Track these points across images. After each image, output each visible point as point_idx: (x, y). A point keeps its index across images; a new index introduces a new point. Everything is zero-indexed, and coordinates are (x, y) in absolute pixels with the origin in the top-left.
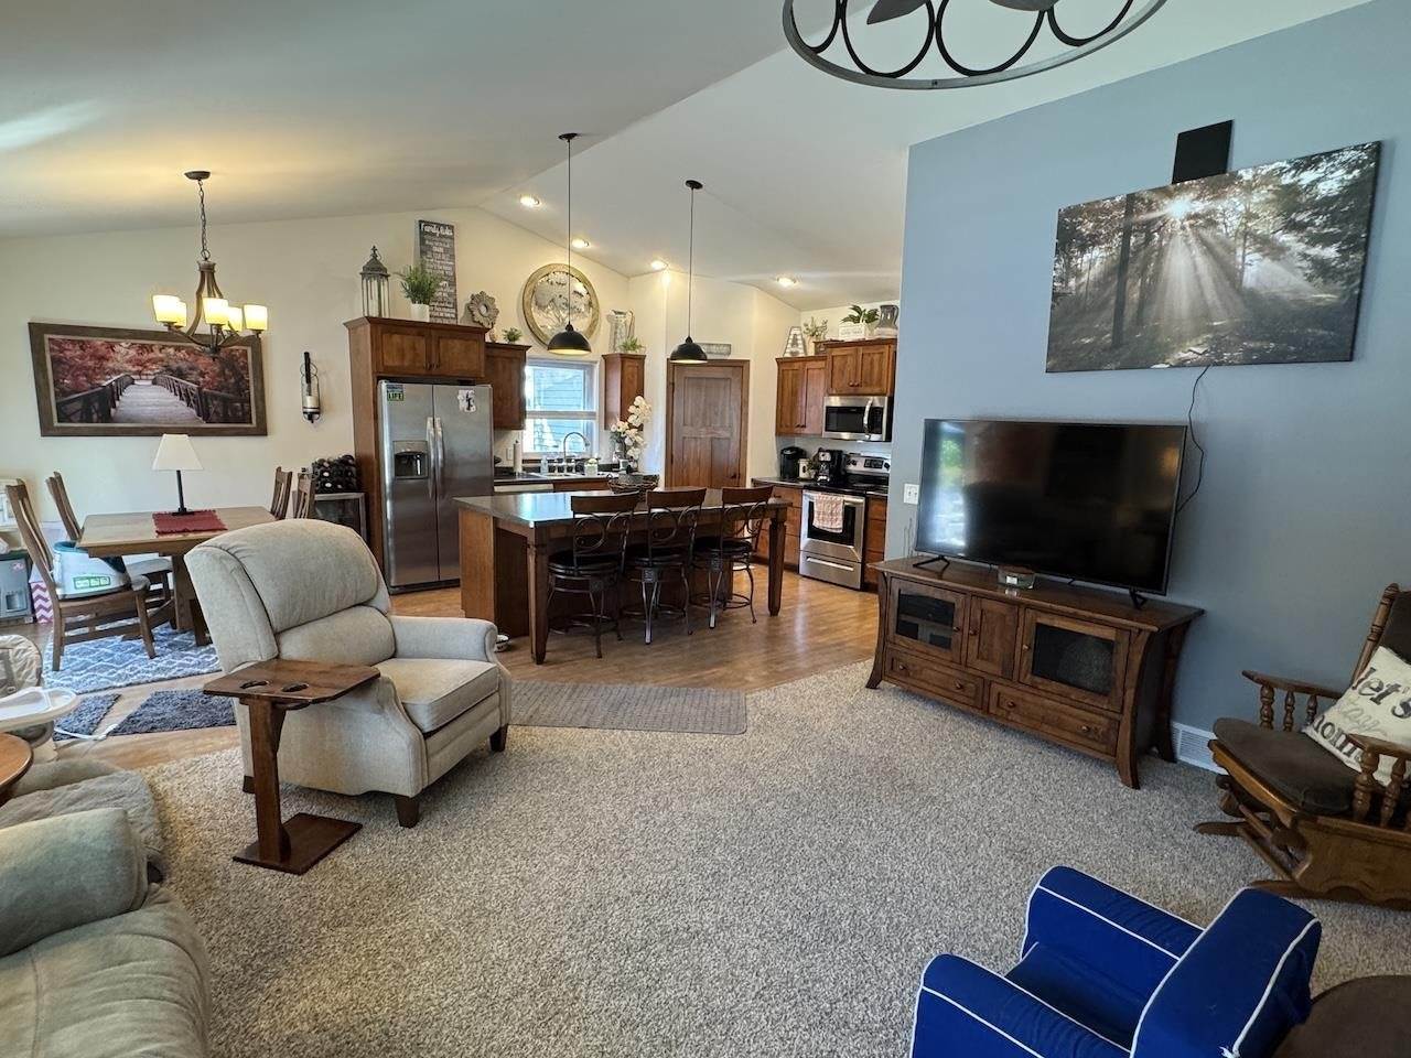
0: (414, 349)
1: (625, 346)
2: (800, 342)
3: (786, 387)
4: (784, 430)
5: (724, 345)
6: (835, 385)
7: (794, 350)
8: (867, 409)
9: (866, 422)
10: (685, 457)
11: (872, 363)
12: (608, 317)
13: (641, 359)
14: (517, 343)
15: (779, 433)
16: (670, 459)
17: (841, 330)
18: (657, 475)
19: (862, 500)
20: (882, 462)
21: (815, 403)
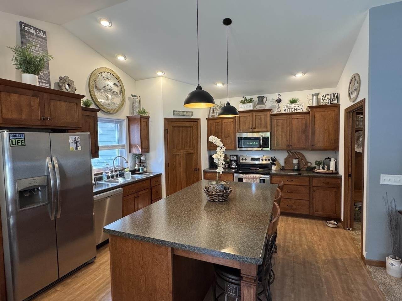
0: (30, 106)
1: (140, 112)
2: (215, 111)
5: (190, 112)
6: (241, 128)
7: (213, 115)
8: (261, 138)
9: (261, 143)
11: (261, 119)
12: (129, 98)
13: (148, 118)
14: (90, 107)
17: (240, 106)
18: (162, 174)
19: (268, 176)
20: (260, 158)
21: (229, 136)
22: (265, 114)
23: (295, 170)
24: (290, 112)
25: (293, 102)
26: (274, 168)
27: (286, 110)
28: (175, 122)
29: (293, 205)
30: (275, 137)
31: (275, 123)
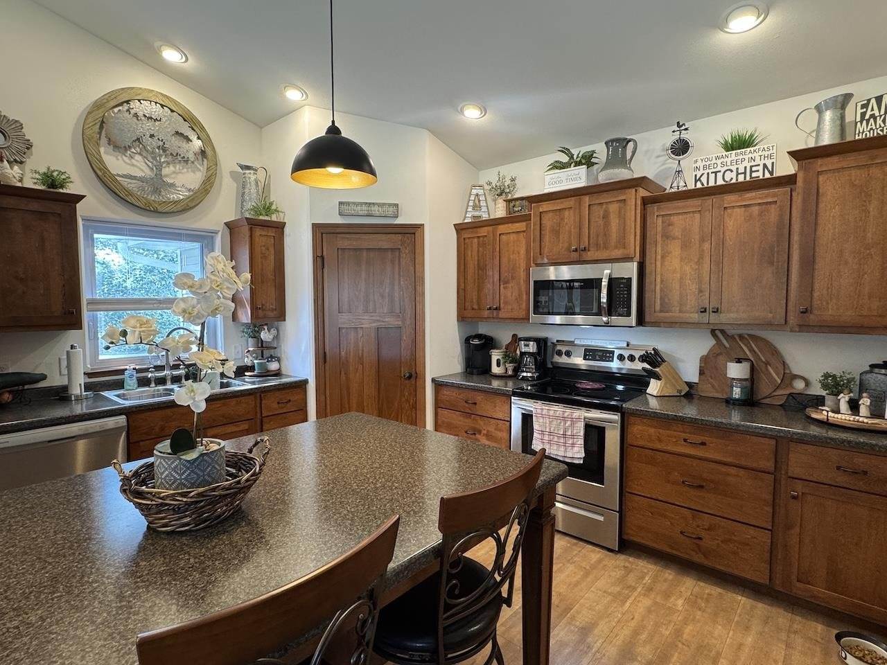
1: (256, 210)
2: (483, 204)
3: (469, 258)
4: (469, 313)
5: (390, 205)
6: (546, 251)
7: (477, 214)
8: (605, 283)
9: (604, 300)
10: (343, 353)
11: (606, 216)
12: (233, 175)
13: (280, 227)
14: (64, 191)
15: (462, 318)
16: (322, 358)
17: (548, 179)
18: (305, 382)
19: (616, 417)
20: (613, 352)
21: (513, 278)
22: (623, 198)
23: (734, 404)
24: (720, 182)
25: (739, 143)
26: (654, 387)
27: (704, 179)
28: (348, 236)
29: (703, 534)
30: (658, 280)
31: (659, 229)
